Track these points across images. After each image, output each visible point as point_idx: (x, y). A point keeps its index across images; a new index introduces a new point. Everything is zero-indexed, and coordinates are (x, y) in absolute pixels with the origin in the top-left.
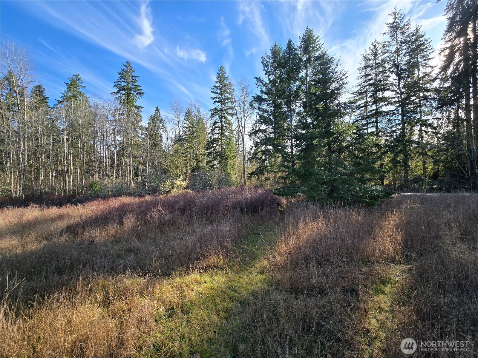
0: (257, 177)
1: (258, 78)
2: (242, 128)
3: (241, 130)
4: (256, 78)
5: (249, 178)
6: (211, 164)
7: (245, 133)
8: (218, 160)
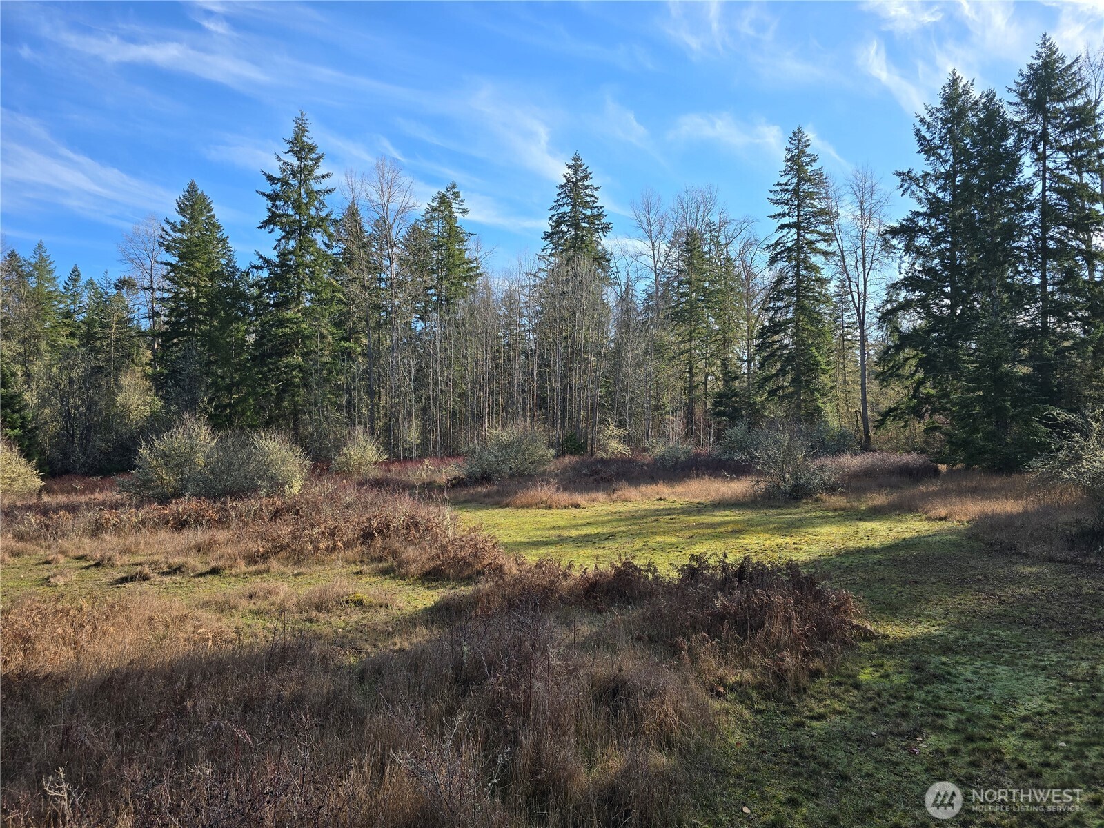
0: (902, 424)
1: (904, 174)
2: (859, 296)
3: (856, 301)
4: (899, 174)
5: (880, 424)
6: (772, 385)
7: (867, 310)
8: (789, 377)
